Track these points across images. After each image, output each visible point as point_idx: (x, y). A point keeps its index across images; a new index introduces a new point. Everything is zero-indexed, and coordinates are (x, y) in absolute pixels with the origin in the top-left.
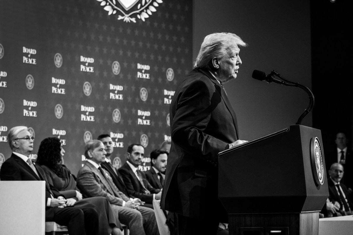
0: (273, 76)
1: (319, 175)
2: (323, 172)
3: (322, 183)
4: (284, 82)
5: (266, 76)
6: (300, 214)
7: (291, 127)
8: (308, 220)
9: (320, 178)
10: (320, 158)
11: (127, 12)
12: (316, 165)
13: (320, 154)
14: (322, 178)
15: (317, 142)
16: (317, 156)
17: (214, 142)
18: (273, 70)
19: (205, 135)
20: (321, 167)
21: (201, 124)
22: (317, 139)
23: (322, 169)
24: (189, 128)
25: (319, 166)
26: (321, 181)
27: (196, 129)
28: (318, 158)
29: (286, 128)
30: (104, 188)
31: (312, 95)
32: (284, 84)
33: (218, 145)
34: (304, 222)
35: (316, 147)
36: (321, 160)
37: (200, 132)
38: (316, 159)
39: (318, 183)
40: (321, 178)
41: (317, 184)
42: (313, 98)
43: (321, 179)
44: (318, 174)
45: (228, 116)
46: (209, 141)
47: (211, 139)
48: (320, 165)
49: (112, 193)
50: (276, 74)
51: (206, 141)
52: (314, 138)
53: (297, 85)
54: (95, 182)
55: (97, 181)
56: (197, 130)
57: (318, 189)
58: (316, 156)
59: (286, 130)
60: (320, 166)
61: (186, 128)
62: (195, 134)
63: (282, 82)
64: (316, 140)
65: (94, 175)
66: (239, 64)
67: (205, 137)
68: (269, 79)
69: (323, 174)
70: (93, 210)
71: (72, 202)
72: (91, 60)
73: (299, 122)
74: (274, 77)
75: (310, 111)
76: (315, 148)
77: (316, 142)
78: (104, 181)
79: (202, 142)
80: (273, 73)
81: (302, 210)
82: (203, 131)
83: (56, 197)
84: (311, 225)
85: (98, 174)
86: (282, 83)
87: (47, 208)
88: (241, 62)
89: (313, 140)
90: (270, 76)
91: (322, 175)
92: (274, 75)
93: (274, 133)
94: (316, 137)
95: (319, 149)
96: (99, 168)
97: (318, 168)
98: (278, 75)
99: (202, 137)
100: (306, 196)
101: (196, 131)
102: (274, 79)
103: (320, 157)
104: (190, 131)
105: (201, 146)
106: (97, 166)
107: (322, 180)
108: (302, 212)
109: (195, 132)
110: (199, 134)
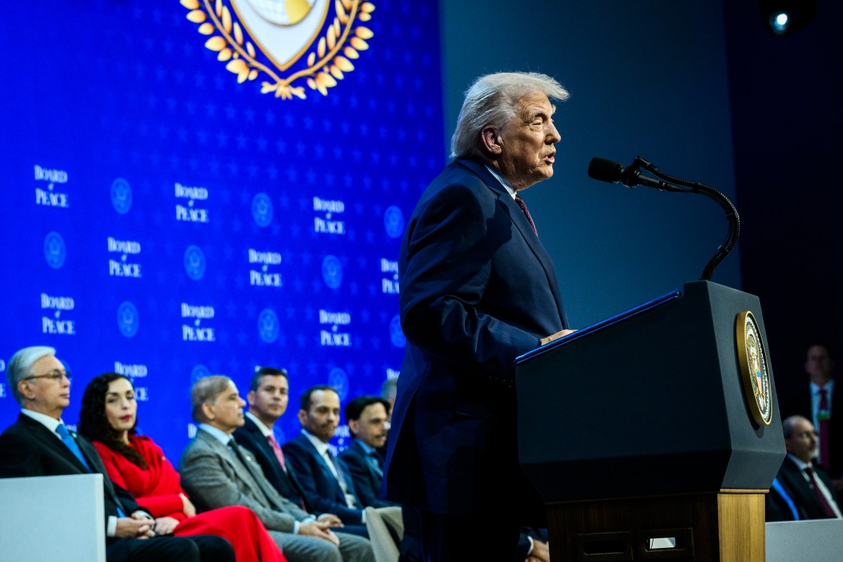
0: (639, 170)
1: (759, 401)
2: (768, 396)
3: (768, 421)
4: (666, 184)
5: (623, 171)
6: (718, 495)
7: (687, 287)
8: (738, 509)
9: (762, 409)
10: (761, 361)
11: (284, 75)
12: (751, 377)
13: (760, 353)
14: (768, 410)
15: (751, 321)
16: (753, 357)
17: (504, 332)
18: (638, 157)
19: (481, 316)
20: (764, 383)
21: (469, 288)
22: (750, 315)
23: (766, 387)
24: (440, 299)
25: (759, 379)
26: (765, 416)
27: (459, 300)
28: (756, 362)
29: (675, 290)
30: (246, 488)
31: (733, 211)
32: (666, 187)
33: (512, 339)
34: (727, 513)
35: (749, 334)
36: (762, 367)
37: (468, 308)
38: (751, 363)
39: (758, 421)
40: (765, 408)
41: (756, 424)
42: (736, 219)
43: (764, 412)
44: (758, 399)
45: (534, 269)
46: (492, 330)
47: (496, 325)
48: (762, 379)
49: (265, 501)
50: (644, 165)
51: (485, 329)
52: (742, 314)
53: (696, 189)
54: (223, 477)
55: (228, 475)
56: (461, 304)
57: (760, 436)
58: (750, 356)
59: (675, 294)
60: (762, 381)
61: (433, 298)
62: (456, 313)
63: (661, 183)
64: (748, 319)
65: (221, 462)
66: (554, 141)
67: (482, 320)
68: (630, 178)
69: (768, 400)
70: (221, 541)
71: (168, 524)
72: (200, 193)
73: (707, 274)
74: (641, 172)
75: (730, 250)
76: (747, 337)
77: (749, 323)
78: (244, 475)
79: (473, 330)
80: (638, 164)
81: (723, 485)
82: (476, 306)
83: (128, 513)
84: (745, 522)
85: (228, 456)
86: (660, 186)
87: (110, 541)
88: (559, 137)
89: (740, 317)
90: (630, 171)
91: (767, 402)
92: (641, 168)
93: (647, 304)
94: (749, 312)
95: (755, 339)
96: (230, 444)
97: (757, 385)
98: (650, 168)
99: (473, 321)
100: (730, 451)
101: (458, 305)
102: (641, 176)
103: (760, 359)
104: (443, 305)
105: (472, 340)
106: (225, 438)
107: (767, 413)
108: (722, 490)
109: (457, 309)
110: (465, 314)
